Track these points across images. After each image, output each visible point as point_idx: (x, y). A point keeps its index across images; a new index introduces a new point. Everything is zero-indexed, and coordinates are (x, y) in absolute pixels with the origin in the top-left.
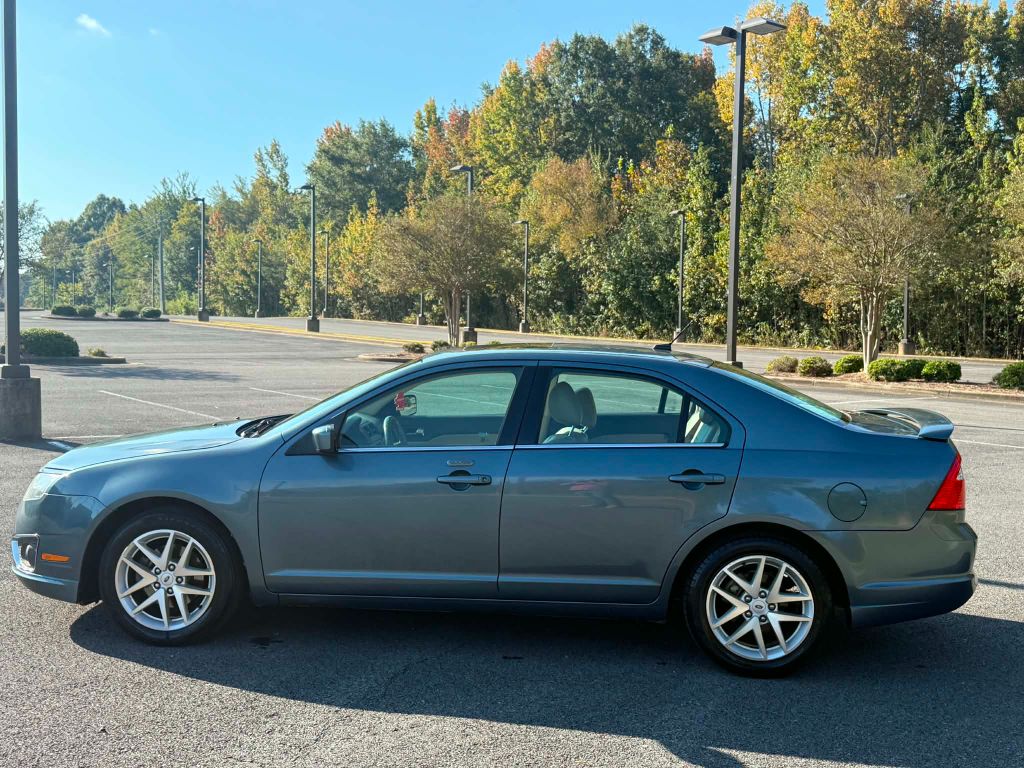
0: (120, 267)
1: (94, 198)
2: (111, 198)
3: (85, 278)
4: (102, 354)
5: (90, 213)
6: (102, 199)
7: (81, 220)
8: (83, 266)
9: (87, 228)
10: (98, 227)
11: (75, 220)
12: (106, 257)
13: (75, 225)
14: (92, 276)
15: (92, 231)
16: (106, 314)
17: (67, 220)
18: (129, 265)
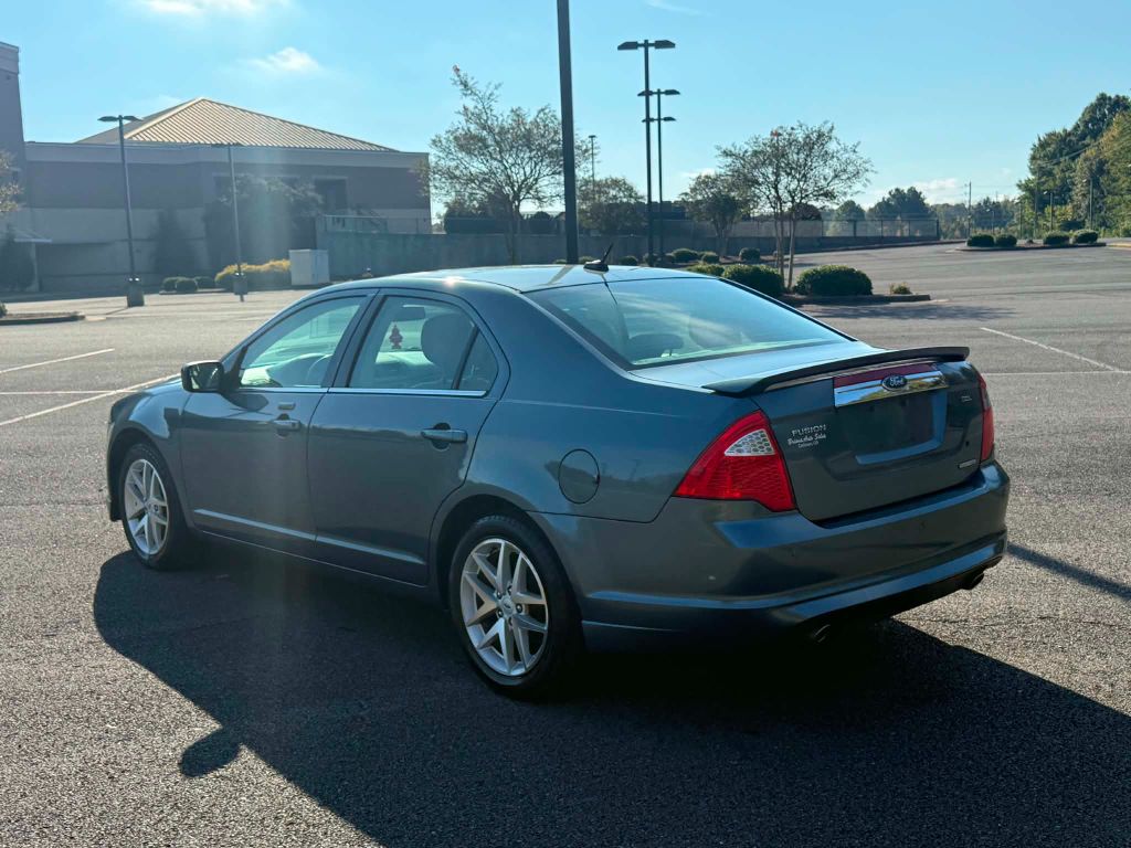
0: (1115, 180)
1: (1093, 100)
2: (1113, 96)
3: (1075, 197)
4: (904, 290)
5: (1087, 118)
6: (1103, 99)
7: (1076, 127)
8: (1073, 184)
9: (1083, 137)
10: (1096, 134)
11: (1069, 128)
12: (1099, 171)
13: (1069, 134)
14: (1084, 195)
15: (1088, 141)
16: (1031, 242)
17: (1059, 130)
18: (1123, 178)
